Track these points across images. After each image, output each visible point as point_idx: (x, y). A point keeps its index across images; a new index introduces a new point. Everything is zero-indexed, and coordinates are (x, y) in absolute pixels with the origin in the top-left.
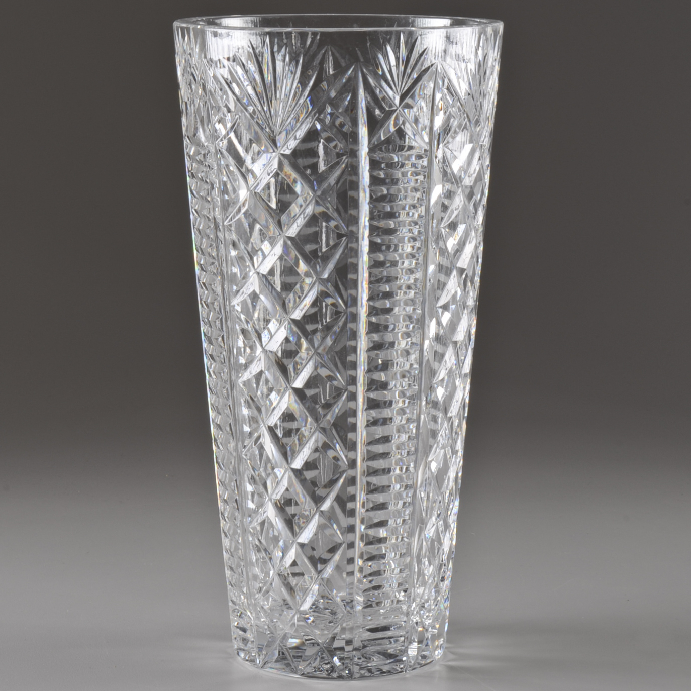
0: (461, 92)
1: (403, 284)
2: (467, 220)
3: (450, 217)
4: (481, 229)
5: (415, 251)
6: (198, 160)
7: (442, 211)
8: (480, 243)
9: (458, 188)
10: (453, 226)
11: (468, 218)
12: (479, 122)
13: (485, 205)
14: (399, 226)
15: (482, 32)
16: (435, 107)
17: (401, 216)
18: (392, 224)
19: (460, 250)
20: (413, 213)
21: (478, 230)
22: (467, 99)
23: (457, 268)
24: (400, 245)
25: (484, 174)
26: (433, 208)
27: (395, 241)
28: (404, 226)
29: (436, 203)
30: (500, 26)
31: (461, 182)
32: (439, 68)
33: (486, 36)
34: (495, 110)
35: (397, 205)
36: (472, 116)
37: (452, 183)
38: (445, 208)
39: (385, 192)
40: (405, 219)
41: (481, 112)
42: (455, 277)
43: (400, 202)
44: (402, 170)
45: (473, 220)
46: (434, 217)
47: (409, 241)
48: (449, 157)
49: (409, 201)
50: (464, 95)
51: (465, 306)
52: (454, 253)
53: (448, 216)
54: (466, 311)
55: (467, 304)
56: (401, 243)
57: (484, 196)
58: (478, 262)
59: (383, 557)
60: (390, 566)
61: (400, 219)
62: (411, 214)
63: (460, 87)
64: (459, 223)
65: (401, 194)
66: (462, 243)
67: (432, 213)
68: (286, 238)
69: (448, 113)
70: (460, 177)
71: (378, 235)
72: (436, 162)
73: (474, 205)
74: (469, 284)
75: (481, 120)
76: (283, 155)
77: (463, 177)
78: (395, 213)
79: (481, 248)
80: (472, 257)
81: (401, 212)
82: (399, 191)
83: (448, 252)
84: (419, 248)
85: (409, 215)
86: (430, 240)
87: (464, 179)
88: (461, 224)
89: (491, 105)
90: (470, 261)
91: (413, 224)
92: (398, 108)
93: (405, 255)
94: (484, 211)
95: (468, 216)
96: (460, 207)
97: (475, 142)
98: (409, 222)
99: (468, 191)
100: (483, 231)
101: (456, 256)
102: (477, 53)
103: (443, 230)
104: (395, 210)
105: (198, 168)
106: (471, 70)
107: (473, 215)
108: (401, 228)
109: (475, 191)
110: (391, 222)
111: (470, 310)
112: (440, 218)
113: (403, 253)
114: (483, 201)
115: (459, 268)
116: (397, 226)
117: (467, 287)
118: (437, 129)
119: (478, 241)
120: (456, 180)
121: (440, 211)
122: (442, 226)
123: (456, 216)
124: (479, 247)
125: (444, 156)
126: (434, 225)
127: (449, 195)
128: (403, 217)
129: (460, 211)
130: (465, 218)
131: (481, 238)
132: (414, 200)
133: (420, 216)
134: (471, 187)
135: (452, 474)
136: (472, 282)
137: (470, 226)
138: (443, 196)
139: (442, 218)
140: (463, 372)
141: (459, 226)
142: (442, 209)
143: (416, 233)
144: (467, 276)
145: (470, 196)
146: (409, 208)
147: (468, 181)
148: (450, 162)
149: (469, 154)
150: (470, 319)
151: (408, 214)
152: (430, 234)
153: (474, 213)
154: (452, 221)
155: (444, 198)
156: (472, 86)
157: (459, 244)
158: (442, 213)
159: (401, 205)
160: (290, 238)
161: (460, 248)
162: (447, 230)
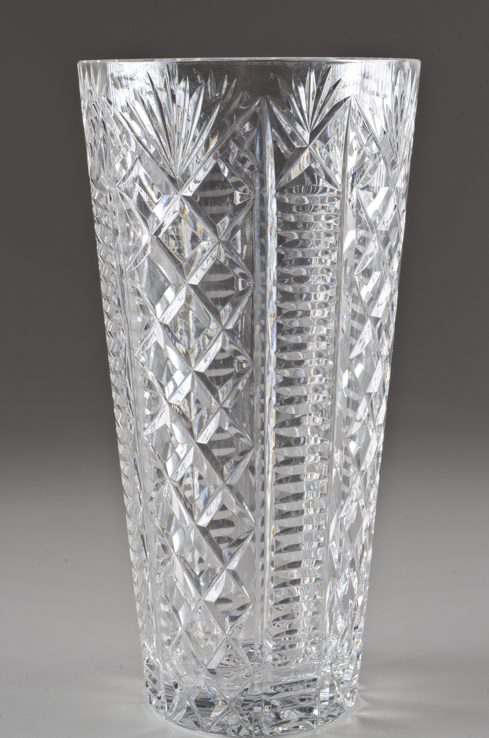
0: (377, 132)
1: (315, 335)
2: (382, 267)
3: (364, 264)
4: (396, 276)
5: (327, 300)
6: (102, 205)
7: (355, 258)
8: (394, 291)
9: (373, 233)
10: (367, 273)
11: (383, 265)
12: (395, 164)
13: (400, 252)
14: (311, 274)
15: (399, 68)
16: (349, 146)
17: (313, 263)
18: (303, 271)
19: (375, 298)
20: (326, 261)
21: (393, 277)
22: (383, 138)
23: (371, 317)
24: (313, 294)
25: (400, 219)
26: (345, 255)
27: (307, 290)
28: (317, 273)
29: (350, 249)
30: (418, 63)
31: (376, 228)
32: (353, 104)
33: (404, 71)
34: (411, 152)
35: (309, 251)
36: (388, 157)
37: (367, 230)
38: (358, 254)
39: (296, 237)
40: (317, 266)
41: (398, 154)
42: (369, 326)
43: (313, 248)
44: (314, 213)
45: (388, 267)
46: (348, 264)
47: (322, 290)
48: (363, 199)
49: (322, 247)
50: (379, 134)
51: (379, 355)
52: (368, 302)
53: (362, 263)
54: (380, 362)
55: (381, 354)
56: (313, 292)
57: (399, 243)
58: (393, 309)
59: (297, 599)
60: (302, 609)
61: (312, 266)
62: (323, 261)
63: (375, 125)
64: (373, 270)
65: (313, 239)
66: (376, 291)
67: (345, 259)
68: (189, 286)
69: (362, 152)
70: (375, 222)
71: (289, 283)
72: (349, 205)
73: (390, 251)
74: (384, 333)
75: (398, 162)
76: (185, 197)
77: (378, 222)
78: (307, 259)
79: (396, 296)
80: (387, 305)
81: (314, 258)
82: (311, 236)
83: (362, 300)
84: (331, 297)
85: (321, 262)
86: (342, 287)
87: (378, 225)
88: (375, 271)
89: (407, 148)
90: (385, 309)
91: (325, 271)
92: (308, 146)
93: (317, 304)
94: (399, 258)
95: (383, 263)
96: (375, 253)
97: (390, 185)
98: (322, 269)
99: (382, 237)
100: (398, 278)
101: (370, 304)
102: (393, 89)
103: (357, 279)
104: (307, 257)
105: (101, 212)
106: (387, 105)
107: (388, 261)
108: (313, 276)
109: (391, 237)
110: (303, 269)
111: (384, 359)
112: (353, 265)
113: (316, 302)
114: (398, 247)
115: (374, 317)
116: (309, 274)
117: (382, 337)
118: (351, 170)
119: (393, 289)
120: (372, 226)
121: (354, 257)
122: (356, 273)
123: (371, 263)
124: (394, 294)
125: (358, 200)
126: (348, 272)
127: (363, 241)
128: (315, 263)
129: (374, 258)
130: (379, 265)
131: (396, 286)
132: (327, 246)
133: (333, 263)
134: (387, 233)
135: (365, 523)
136: (387, 331)
137: (385, 273)
138: (357, 242)
139: (356, 265)
140: (377, 424)
141: (374, 272)
142: (356, 256)
143: (329, 280)
144: (381, 325)
145: (386, 241)
146: (322, 254)
147: (383, 227)
148: (365, 206)
149: (385, 197)
150: (384, 368)
151: (320, 260)
152: (343, 281)
153: (389, 260)
154: (366, 268)
155: (357, 244)
156: (388, 125)
157: (373, 292)
158: (356, 259)
159: (313, 251)
160: (194, 287)
161: (374, 295)
162: (361, 277)
